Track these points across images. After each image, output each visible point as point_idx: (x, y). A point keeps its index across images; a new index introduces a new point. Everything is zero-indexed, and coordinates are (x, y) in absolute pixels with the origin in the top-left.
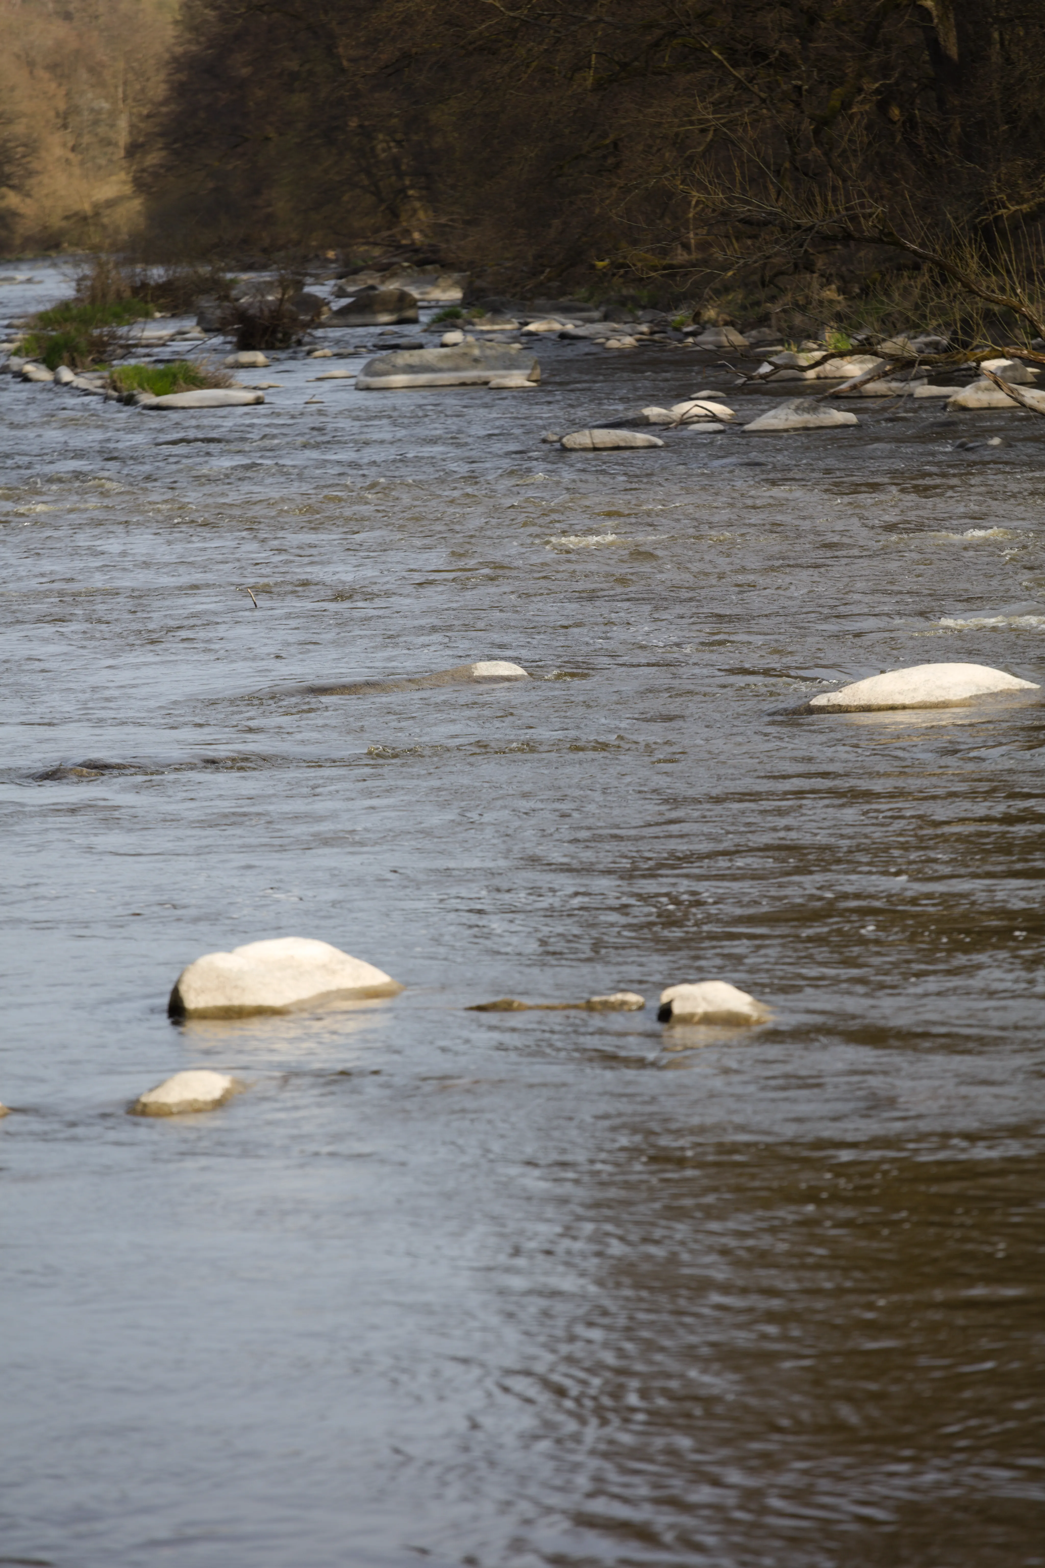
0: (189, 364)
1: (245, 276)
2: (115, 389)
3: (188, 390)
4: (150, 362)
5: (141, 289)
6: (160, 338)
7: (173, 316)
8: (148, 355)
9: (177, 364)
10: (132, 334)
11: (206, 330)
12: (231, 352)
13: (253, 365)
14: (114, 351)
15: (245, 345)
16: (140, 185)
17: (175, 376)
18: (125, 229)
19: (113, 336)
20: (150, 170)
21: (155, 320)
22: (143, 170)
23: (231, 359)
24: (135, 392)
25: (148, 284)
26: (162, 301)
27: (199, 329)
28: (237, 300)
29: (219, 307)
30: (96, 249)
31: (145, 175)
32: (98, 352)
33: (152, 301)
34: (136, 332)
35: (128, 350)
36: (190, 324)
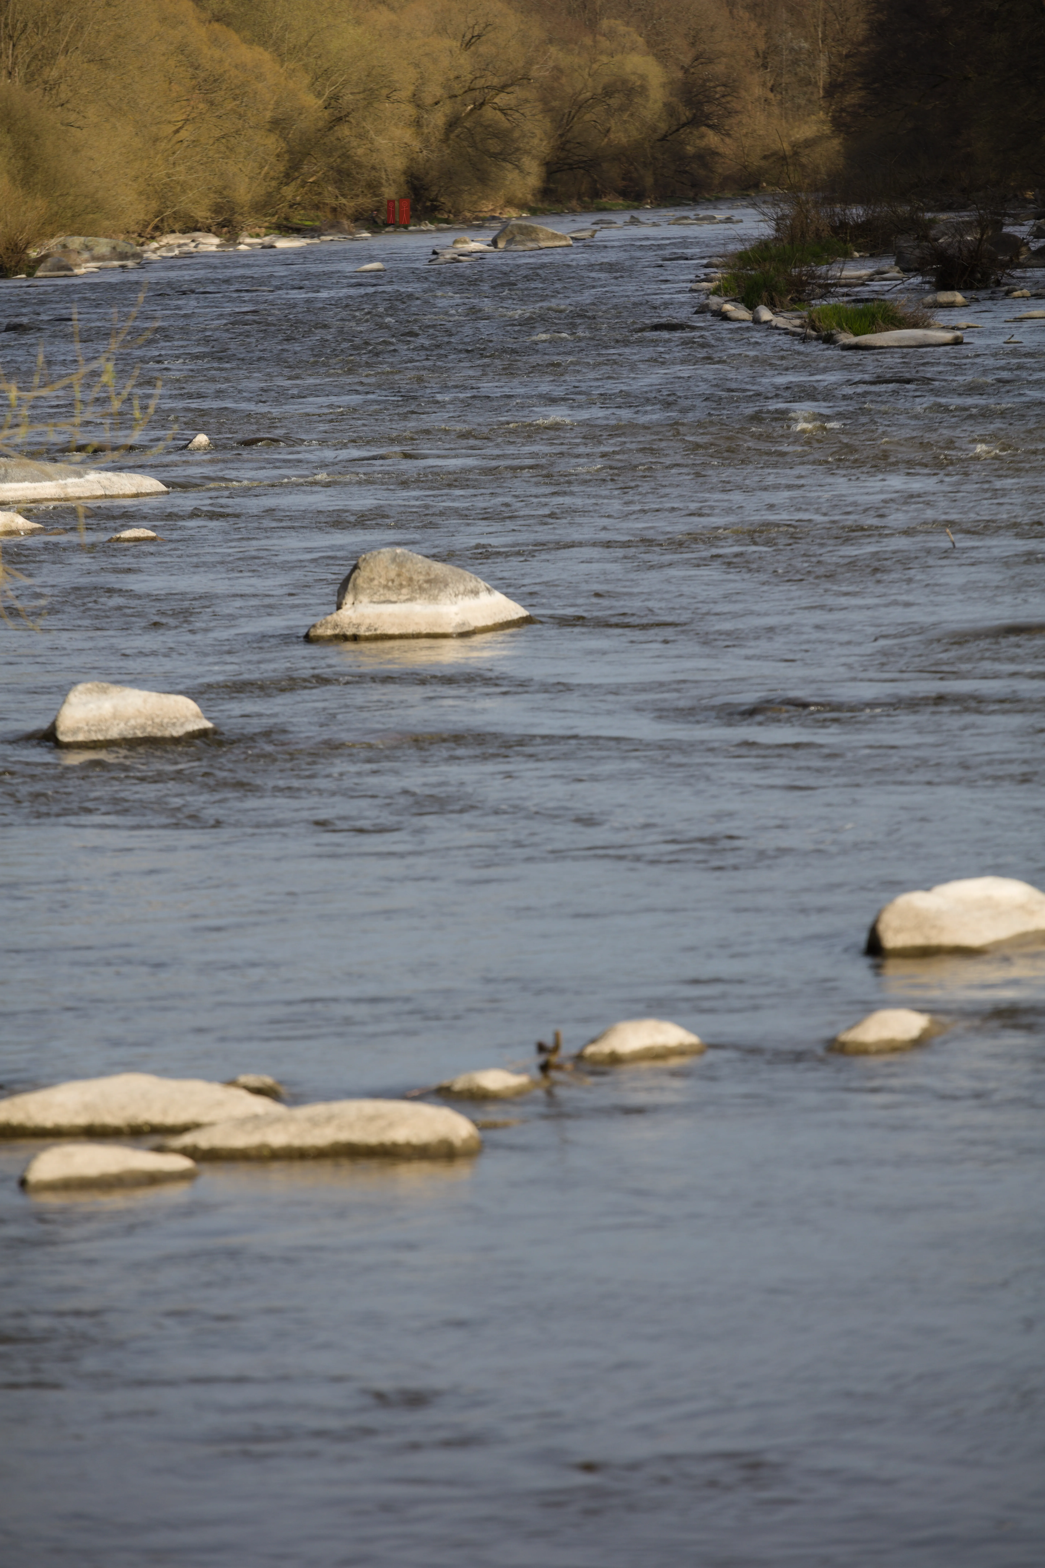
0: (888, 303)
1: (943, 216)
2: (814, 329)
3: (887, 330)
4: (848, 302)
5: (841, 228)
6: (859, 278)
7: (872, 256)
8: (848, 295)
9: (876, 303)
10: (830, 273)
11: (904, 270)
12: (929, 292)
13: (951, 305)
14: (813, 291)
15: (944, 285)
16: (838, 124)
17: (873, 316)
18: (823, 170)
19: (812, 276)
20: (850, 110)
21: (853, 259)
22: (842, 110)
23: (929, 298)
24: (834, 332)
25: (848, 224)
26: (861, 240)
27: (898, 269)
28: (936, 240)
29: (918, 247)
30: (794, 189)
31: (844, 114)
32: (797, 291)
33: (851, 240)
34: (835, 272)
35: (827, 289)
36: (888, 264)
